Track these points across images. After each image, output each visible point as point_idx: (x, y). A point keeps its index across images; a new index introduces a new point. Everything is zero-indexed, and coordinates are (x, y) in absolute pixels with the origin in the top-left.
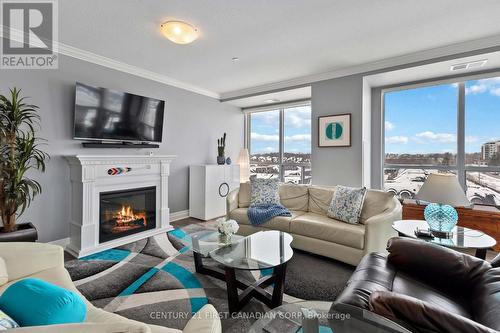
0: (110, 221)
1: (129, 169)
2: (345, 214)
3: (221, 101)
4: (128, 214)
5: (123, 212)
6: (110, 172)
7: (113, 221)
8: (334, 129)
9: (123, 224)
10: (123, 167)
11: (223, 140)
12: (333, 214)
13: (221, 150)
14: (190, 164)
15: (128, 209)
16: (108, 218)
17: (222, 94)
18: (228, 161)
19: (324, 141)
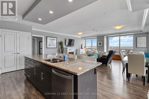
6: (70, 50)
8: (100, 43)
11: (82, 45)
13: (82, 46)
14: (77, 48)
18: (83, 48)
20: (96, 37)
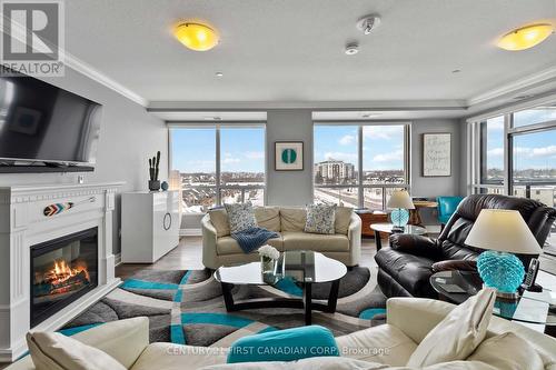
0: (43, 282)
1: (71, 204)
2: (324, 227)
3: (148, 110)
4: (64, 271)
5: (57, 269)
6: (47, 211)
7: (47, 284)
8: (289, 155)
9: (61, 285)
10: (64, 202)
11: (156, 160)
12: (311, 229)
13: (154, 173)
14: (121, 192)
15: (63, 264)
16: (40, 281)
17: (151, 102)
18: (164, 187)
19: (281, 165)
20: (263, 116)
